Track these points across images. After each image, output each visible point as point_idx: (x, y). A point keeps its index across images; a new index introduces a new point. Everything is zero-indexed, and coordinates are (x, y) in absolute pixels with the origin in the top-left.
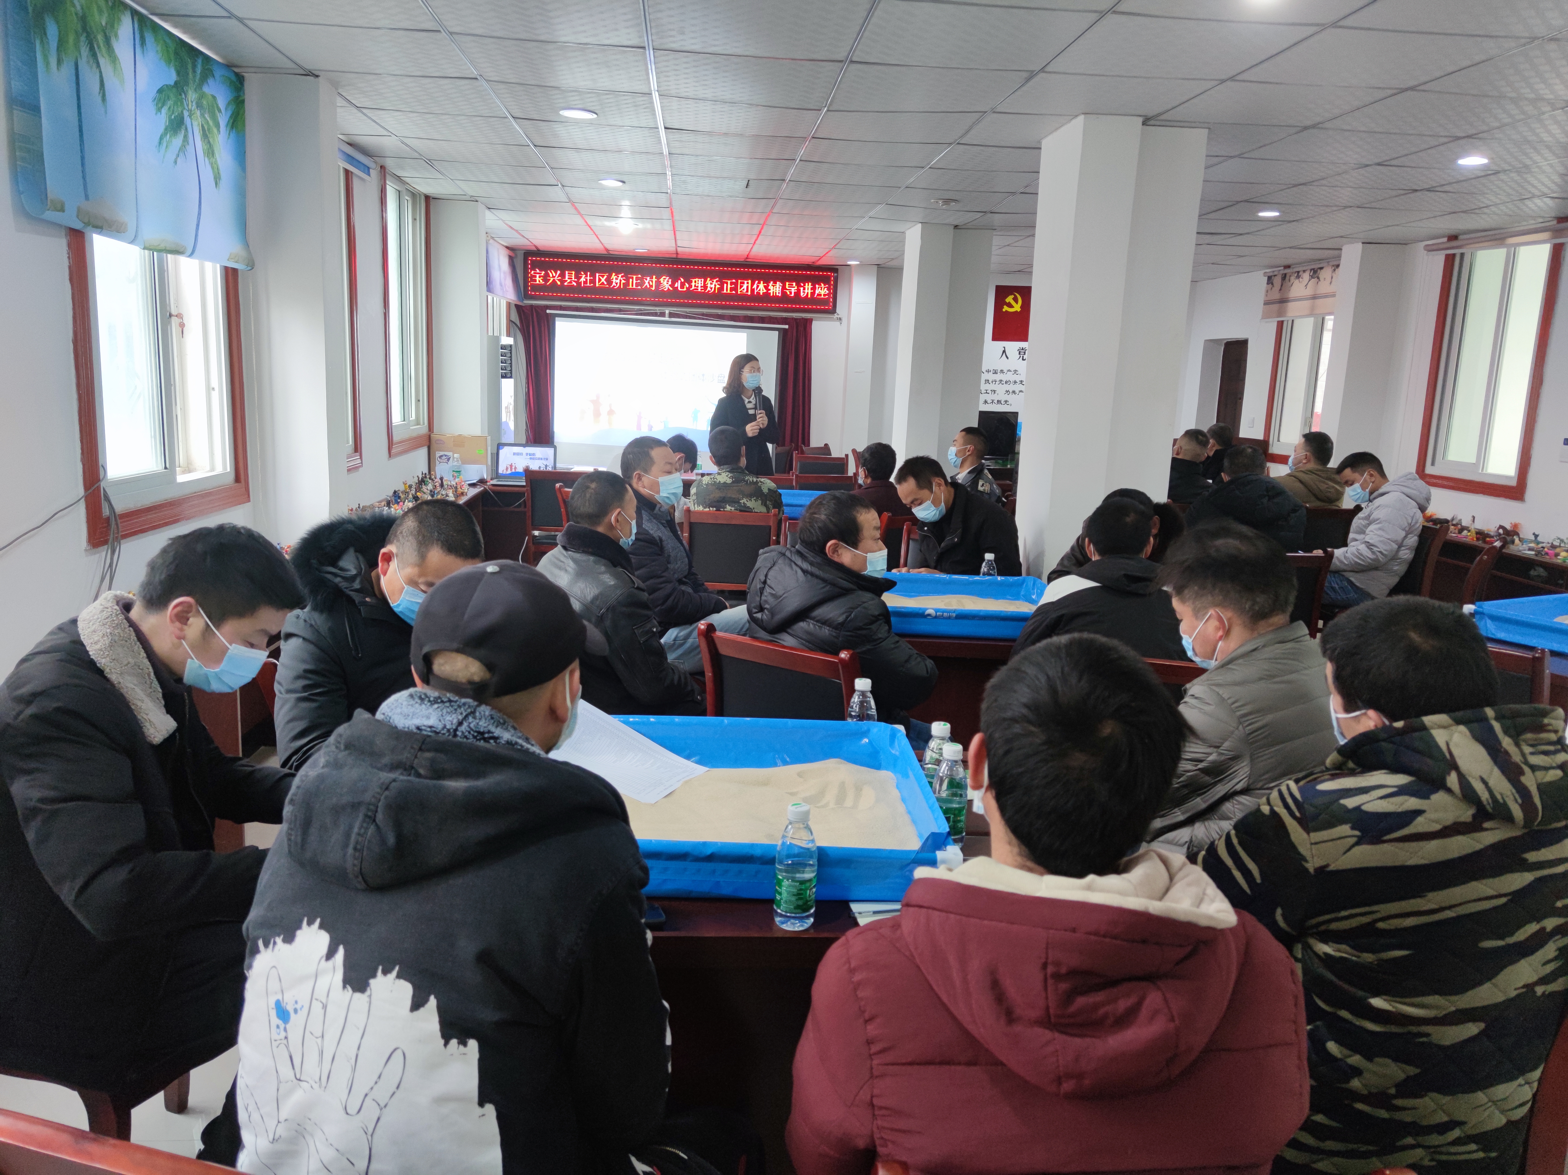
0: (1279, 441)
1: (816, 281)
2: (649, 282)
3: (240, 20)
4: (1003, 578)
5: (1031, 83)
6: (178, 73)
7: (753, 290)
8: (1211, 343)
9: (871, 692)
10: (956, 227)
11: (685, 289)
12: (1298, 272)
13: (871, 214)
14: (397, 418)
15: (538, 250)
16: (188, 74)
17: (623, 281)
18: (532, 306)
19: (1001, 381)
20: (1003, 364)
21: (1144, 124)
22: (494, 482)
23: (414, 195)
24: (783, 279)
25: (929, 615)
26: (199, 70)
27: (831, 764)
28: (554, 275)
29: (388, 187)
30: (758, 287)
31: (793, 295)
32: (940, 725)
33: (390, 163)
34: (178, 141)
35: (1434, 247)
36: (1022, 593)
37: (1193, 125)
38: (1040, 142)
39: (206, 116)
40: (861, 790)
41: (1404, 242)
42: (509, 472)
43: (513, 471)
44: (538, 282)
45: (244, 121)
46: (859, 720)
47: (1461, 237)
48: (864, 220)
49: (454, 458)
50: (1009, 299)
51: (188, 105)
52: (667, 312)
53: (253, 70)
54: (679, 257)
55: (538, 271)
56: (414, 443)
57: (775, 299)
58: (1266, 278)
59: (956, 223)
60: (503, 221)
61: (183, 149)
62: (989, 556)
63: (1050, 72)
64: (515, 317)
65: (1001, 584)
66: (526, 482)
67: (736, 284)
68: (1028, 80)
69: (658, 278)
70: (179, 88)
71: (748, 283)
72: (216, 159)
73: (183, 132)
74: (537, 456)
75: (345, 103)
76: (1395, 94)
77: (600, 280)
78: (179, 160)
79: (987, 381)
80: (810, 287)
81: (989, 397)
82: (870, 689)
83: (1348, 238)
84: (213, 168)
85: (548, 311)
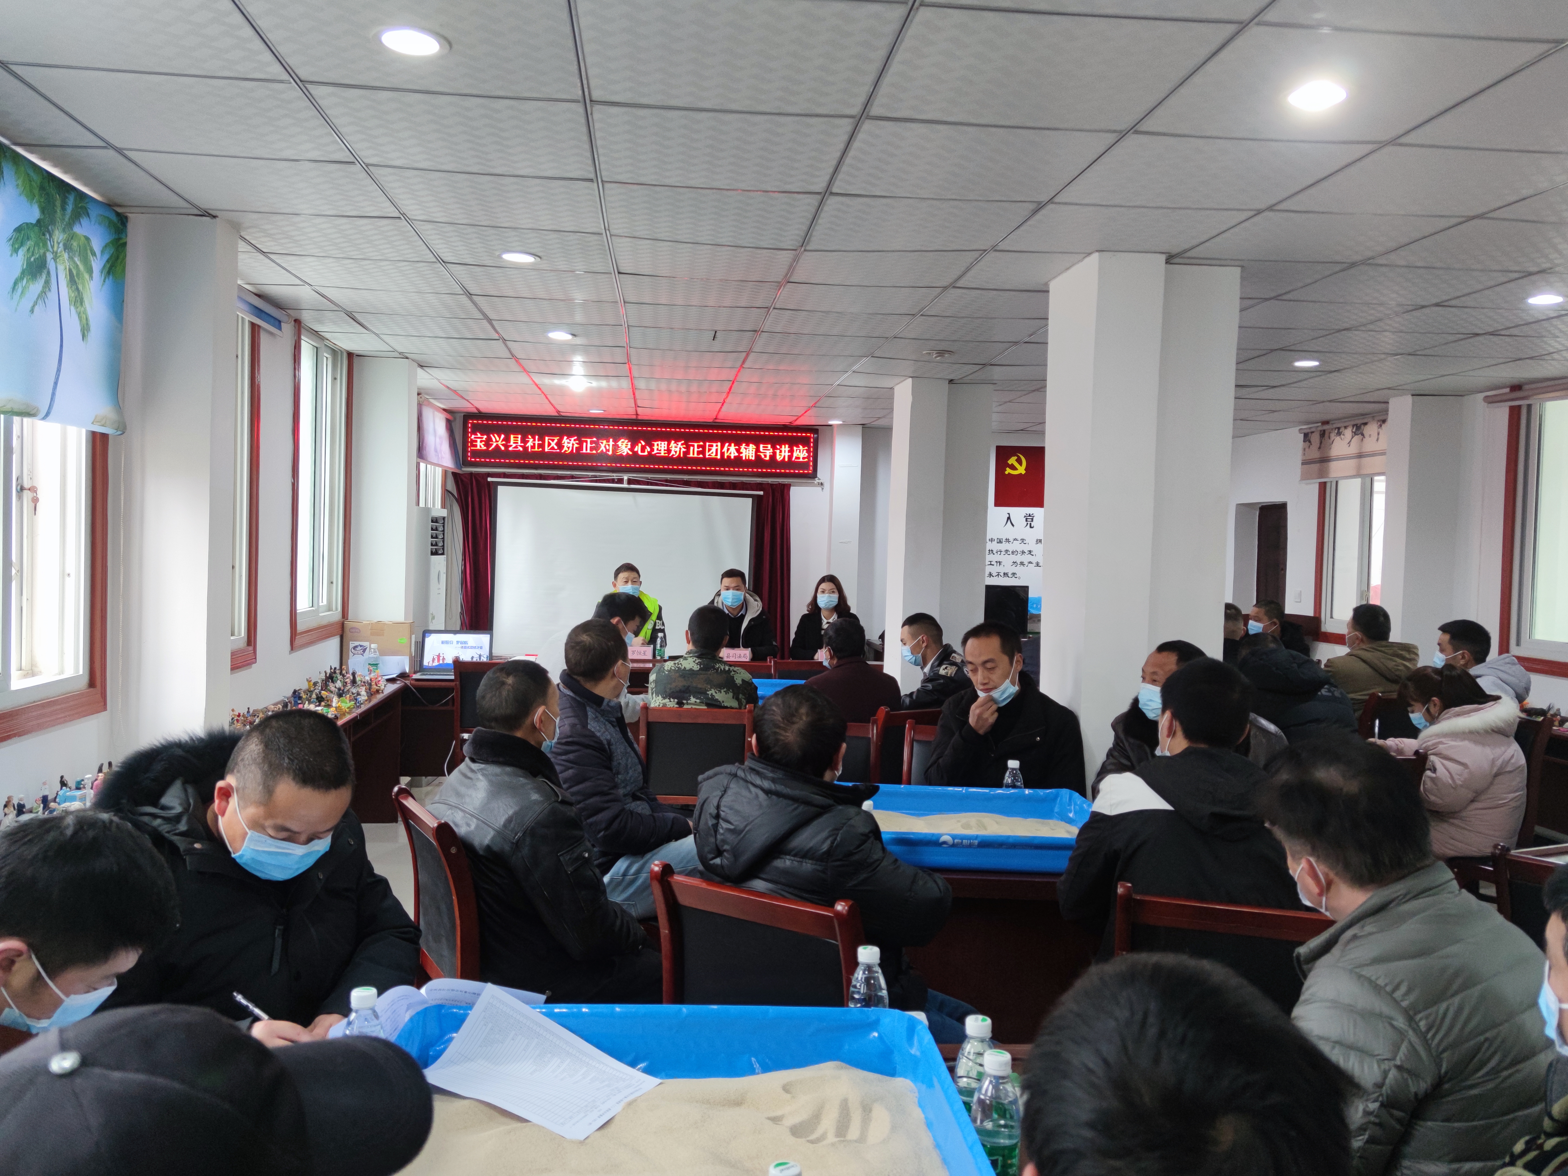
0: (1332, 617)
1: (793, 443)
2: (606, 446)
3: (119, 151)
4: (1031, 791)
5: (1038, 216)
6: (43, 210)
7: (722, 454)
8: (1243, 508)
9: (880, 965)
10: (951, 381)
11: (646, 453)
12: (1339, 428)
13: (855, 368)
14: (303, 604)
15: (480, 412)
16: (56, 212)
17: (576, 445)
18: (471, 474)
19: (1007, 551)
20: (1008, 532)
21: (1168, 262)
22: (416, 676)
23: (335, 352)
24: (757, 441)
25: (945, 843)
26: (70, 208)
27: (828, 1069)
28: (498, 439)
29: (303, 343)
30: (728, 450)
31: (768, 458)
32: (976, 1020)
33: (307, 318)
34: (37, 287)
35: (1499, 398)
36: (1056, 810)
37: (1222, 262)
38: (1047, 284)
39: (76, 259)
40: (870, 1111)
41: (1460, 393)
42: (436, 663)
43: (441, 662)
44: (478, 447)
45: (124, 268)
46: (863, 1006)
47: (1526, 387)
48: (846, 375)
49: (370, 648)
50: (1012, 461)
51: (53, 247)
52: (626, 478)
53: (138, 210)
54: (639, 418)
55: (479, 435)
56: (321, 633)
57: (748, 463)
58: (1303, 435)
59: (951, 377)
60: (437, 379)
61: (43, 295)
62: (1013, 764)
63: (1059, 203)
64: (451, 486)
65: (1029, 798)
66: (455, 675)
67: (704, 447)
68: (1035, 212)
69: (615, 441)
70: (43, 227)
71: (717, 446)
72: (85, 309)
73: (44, 276)
74: (470, 644)
75: (249, 248)
76: (1460, 223)
77: (549, 444)
78: (36, 308)
79: (991, 551)
80: (787, 449)
81: (994, 570)
82: (878, 961)
83: (1397, 390)
84: (80, 318)
85: (489, 479)
